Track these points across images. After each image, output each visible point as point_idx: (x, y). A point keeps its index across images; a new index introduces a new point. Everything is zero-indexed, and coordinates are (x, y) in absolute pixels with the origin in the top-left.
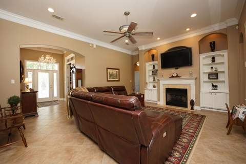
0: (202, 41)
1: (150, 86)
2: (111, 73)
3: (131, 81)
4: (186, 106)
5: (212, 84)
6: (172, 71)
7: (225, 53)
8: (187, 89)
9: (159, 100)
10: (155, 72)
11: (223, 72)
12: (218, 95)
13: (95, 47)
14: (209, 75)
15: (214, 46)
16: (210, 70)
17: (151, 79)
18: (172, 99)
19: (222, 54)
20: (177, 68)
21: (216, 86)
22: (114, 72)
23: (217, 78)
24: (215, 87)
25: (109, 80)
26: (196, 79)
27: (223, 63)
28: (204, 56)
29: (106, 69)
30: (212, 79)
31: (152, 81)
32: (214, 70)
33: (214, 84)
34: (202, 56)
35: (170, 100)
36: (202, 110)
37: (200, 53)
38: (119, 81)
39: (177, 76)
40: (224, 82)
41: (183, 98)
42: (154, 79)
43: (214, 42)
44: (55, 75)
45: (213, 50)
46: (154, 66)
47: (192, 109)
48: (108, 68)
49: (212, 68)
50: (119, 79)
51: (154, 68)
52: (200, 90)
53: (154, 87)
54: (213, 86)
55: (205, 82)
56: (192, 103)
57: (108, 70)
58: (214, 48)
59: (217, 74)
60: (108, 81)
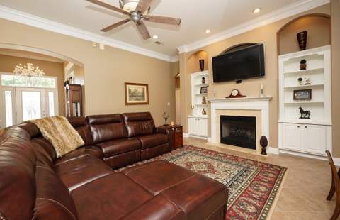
0: (282, 32)
1: (198, 112)
2: (132, 91)
3: (169, 104)
4: (254, 147)
5: (301, 108)
6: (231, 87)
7: (325, 51)
8: (255, 118)
9: (210, 134)
10: (204, 89)
11: (321, 87)
12: (310, 128)
13: (102, 47)
14: (295, 92)
15: (305, 40)
16: (296, 84)
17: (200, 101)
18: (231, 134)
19: (320, 53)
20: (239, 82)
21: (308, 113)
22: (139, 89)
23: (310, 98)
24: (305, 114)
25: (128, 102)
26: (271, 100)
27: (322, 71)
28: (286, 60)
29: (123, 85)
30: (301, 99)
31: (201, 104)
32: (304, 83)
33: (304, 109)
34: (283, 59)
35: (228, 134)
36: (281, 155)
37: (279, 54)
38: (147, 103)
39: (239, 95)
40: (322, 105)
41: (249, 134)
42: (204, 99)
43: (305, 33)
44: (51, 95)
45: (303, 47)
46: (203, 78)
47: (264, 152)
48: (126, 84)
49: (300, 80)
50: (148, 100)
51: (203, 82)
52: (278, 118)
53: (204, 113)
54: (302, 112)
55: (287, 105)
56: (264, 142)
57: (128, 86)
58: (305, 43)
59: (310, 91)
60: (127, 104)
